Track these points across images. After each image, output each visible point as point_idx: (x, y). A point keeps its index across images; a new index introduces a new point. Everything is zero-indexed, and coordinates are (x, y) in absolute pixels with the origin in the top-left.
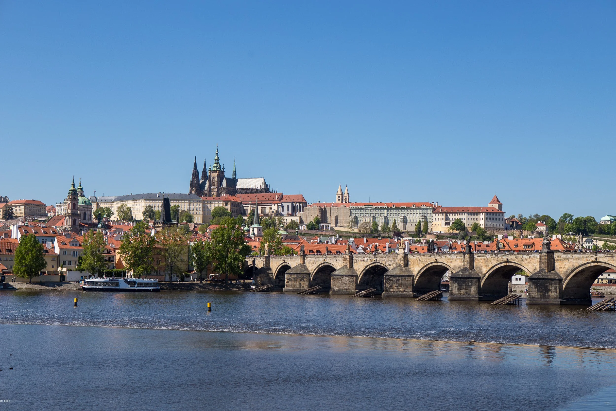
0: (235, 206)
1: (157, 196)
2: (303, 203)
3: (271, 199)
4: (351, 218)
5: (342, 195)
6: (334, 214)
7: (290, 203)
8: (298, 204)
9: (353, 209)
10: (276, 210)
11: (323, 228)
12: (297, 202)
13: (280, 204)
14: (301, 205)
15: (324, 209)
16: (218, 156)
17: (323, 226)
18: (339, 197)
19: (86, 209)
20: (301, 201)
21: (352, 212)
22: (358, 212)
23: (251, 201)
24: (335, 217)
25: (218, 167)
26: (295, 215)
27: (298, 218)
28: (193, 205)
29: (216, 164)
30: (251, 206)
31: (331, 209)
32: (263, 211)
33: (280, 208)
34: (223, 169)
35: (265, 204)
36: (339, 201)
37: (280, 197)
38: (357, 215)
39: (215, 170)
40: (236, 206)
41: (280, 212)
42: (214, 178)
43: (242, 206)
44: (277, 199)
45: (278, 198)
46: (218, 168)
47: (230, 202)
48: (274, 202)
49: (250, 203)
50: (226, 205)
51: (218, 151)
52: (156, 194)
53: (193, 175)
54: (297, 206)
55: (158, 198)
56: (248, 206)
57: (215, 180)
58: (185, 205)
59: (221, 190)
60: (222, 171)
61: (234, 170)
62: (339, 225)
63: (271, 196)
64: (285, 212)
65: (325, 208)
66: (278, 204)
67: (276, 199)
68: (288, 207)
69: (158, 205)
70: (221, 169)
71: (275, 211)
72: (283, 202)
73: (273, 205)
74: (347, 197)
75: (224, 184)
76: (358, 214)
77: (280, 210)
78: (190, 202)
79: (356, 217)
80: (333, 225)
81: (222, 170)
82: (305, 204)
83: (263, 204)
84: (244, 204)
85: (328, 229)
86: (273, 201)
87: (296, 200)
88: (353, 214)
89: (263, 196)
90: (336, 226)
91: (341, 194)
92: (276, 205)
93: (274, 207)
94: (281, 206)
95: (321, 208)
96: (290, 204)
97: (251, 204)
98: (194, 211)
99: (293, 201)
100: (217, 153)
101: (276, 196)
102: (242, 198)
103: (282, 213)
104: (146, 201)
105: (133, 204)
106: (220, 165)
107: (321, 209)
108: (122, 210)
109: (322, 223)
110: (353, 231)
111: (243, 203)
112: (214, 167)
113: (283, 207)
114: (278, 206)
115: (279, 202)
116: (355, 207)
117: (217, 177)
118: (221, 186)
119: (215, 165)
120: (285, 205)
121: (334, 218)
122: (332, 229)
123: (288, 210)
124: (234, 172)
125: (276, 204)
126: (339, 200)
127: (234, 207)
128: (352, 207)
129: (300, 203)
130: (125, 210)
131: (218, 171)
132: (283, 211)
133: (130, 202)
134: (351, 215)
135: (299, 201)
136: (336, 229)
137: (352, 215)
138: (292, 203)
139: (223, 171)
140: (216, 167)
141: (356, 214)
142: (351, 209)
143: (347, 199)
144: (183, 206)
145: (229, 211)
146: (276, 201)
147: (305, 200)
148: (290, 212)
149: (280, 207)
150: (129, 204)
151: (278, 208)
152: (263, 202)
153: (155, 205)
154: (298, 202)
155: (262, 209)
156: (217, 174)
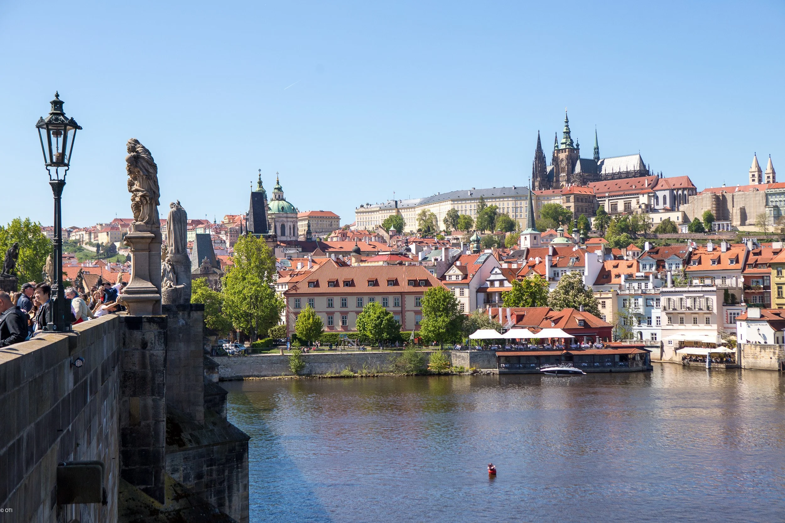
0: (582, 202)
1: (469, 194)
2: (689, 189)
3: (639, 186)
4: (767, 209)
5: (760, 171)
6: (739, 205)
7: (668, 191)
8: (680, 192)
9: (772, 195)
10: (647, 203)
11: (719, 229)
12: (678, 189)
13: (651, 193)
14: (686, 192)
15: (721, 198)
16: (567, 126)
17: (719, 225)
18: (753, 176)
19: (285, 219)
20: (686, 186)
21: (771, 199)
22: (780, 199)
23: (610, 192)
24: (741, 208)
25: (568, 143)
26: (676, 209)
27: (680, 214)
28: (521, 204)
29: (565, 139)
30: (609, 200)
31: (733, 196)
32: (627, 206)
33: (653, 201)
34: (578, 145)
35: (629, 195)
36: (753, 182)
37: (652, 182)
38: (778, 204)
39: (564, 148)
40: (584, 201)
41: (652, 206)
42: (562, 160)
43: (595, 201)
44: (648, 185)
45: (650, 184)
46: (568, 145)
47: (572, 196)
48: (643, 191)
49: (607, 195)
50: (568, 201)
51: (567, 119)
52: (467, 191)
53: (536, 158)
54: (680, 194)
55: (470, 197)
56: (605, 200)
57: (564, 164)
58: (508, 205)
59: (574, 178)
60: (575, 149)
61: (595, 145)
62: (748, 222)
63: (639, 182)
64: (661, 206)
65: (723, 196)
66: (649, 193)
67: (646, 186)
68: (665, 197)
69: (471, 207)
70: (573, 146)
71: (643, 206)
72: (657, 191)
73: (641, 196)
74: (771, 175)
75: (578, 168)
76: (780, 201)
77: (652, 203)
78: (515, 201)
79: (776, 208)
80: (736, 222)
81: (576, 147)
82: (693, 190)
83: (626, 195)
84: (599, 198)
85: (727, 229)
86: (642, 189)
87: (678, 186)
88: (772, 202)
89: (628, 183)
90: (743, 223)
91: (757, 170)
92: (646, 196)
93: (644, 199)
94: (654, 196)
95: (715, 195)
96: (667, 193)
97: (609, 197)
98: (522, 214)
99: (673, 187)
100: (567, 122)
101: (646, 182)
102: (596, 188)
103: (656, 207)
104: (452, 203)
105: (438, 208)
106: (571, 140)
107: (717, 198)
108: (424, 218)
109: (718, 219)
110: (767, 231)
111: (597, 196)
112: (562, 144)
113: (657, 198)
114: (649, 196)
115: (651, 191)
116: (773, 191)
117: (567, 159)
118: (572, 173)
119: (564, 141)
120: (660, 194)
121: (739, 211)
122: (734, 229)
123: (665, 203)
124: (595, 149)
125: (646, 193)
126: (753, 180)
127: (580, 204)
128: (769, 190)
129: (684, 189)
130: (427, 217)
131: (567, 150)
132: (657, 204)
133: (435, 205)
134: (767, 204)
135: (682, 186)
136: (741, 229)
137: (770, 204)
138: (672, 190)
139: (578, 149)
140: (565, 143)
141: (776, 201)
142: (767, 195)
143: (771, 177)
144: (506, 206)
145: (572, 210)
146: (645, 189)
147: (693, 185)
148: (668, 206)
149: (653, 198)
150: (434, 209)
151: (649, 200)
152: (626, 193)
153: (466, 208)
154: (680, 189)
155: (625, 204)
156: (567, 153)
